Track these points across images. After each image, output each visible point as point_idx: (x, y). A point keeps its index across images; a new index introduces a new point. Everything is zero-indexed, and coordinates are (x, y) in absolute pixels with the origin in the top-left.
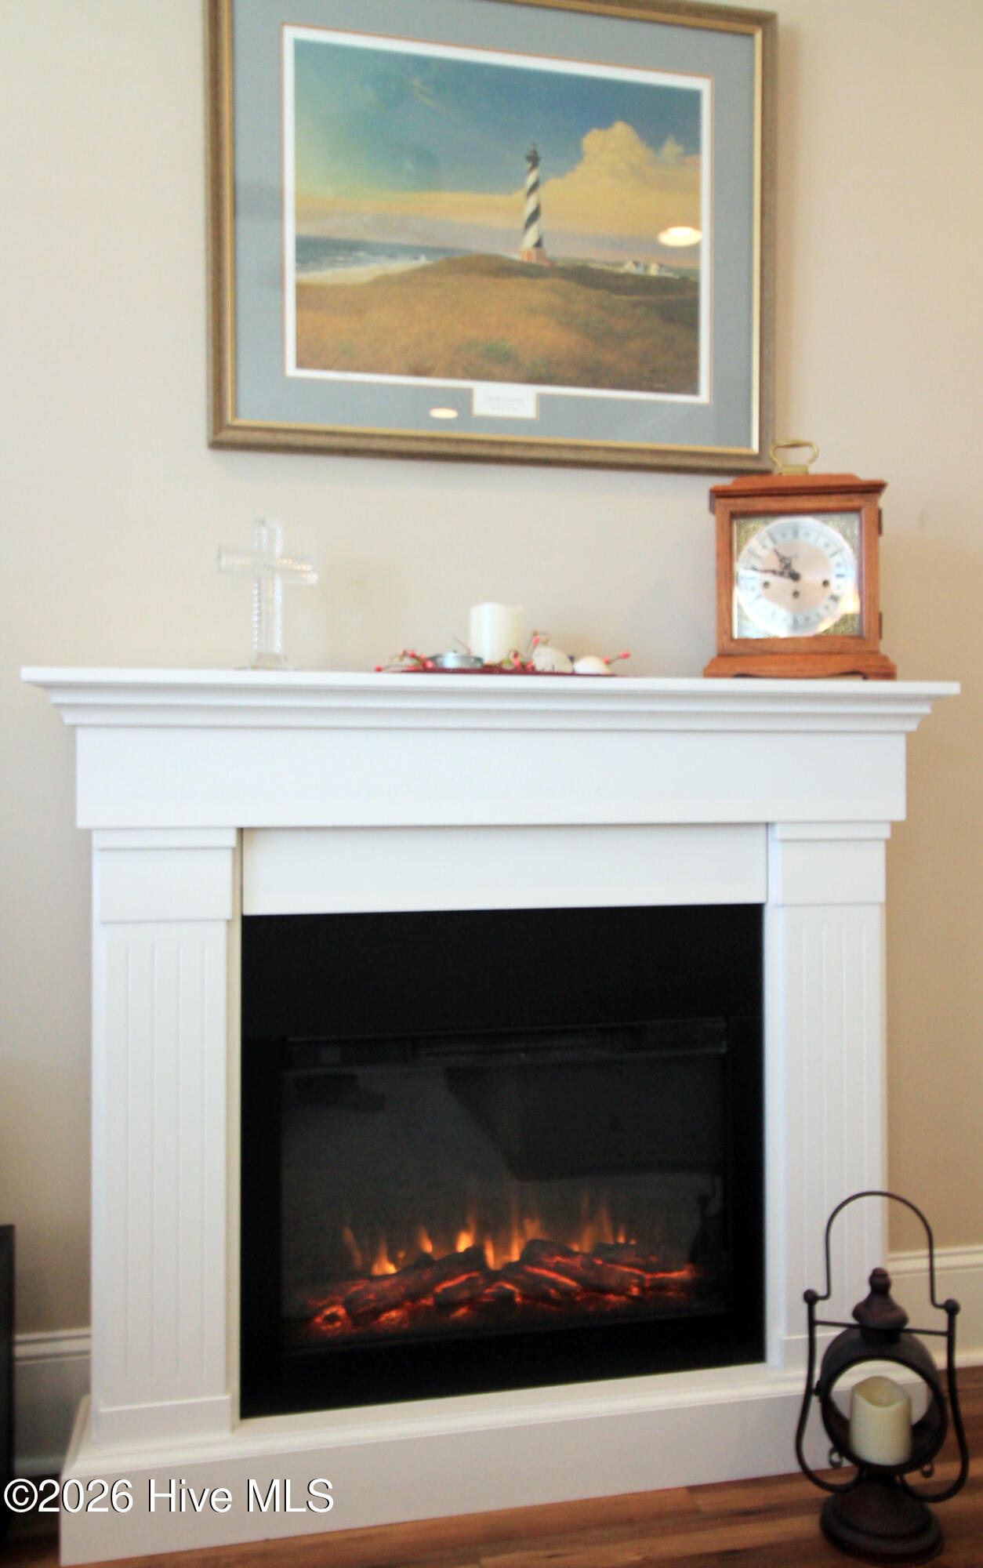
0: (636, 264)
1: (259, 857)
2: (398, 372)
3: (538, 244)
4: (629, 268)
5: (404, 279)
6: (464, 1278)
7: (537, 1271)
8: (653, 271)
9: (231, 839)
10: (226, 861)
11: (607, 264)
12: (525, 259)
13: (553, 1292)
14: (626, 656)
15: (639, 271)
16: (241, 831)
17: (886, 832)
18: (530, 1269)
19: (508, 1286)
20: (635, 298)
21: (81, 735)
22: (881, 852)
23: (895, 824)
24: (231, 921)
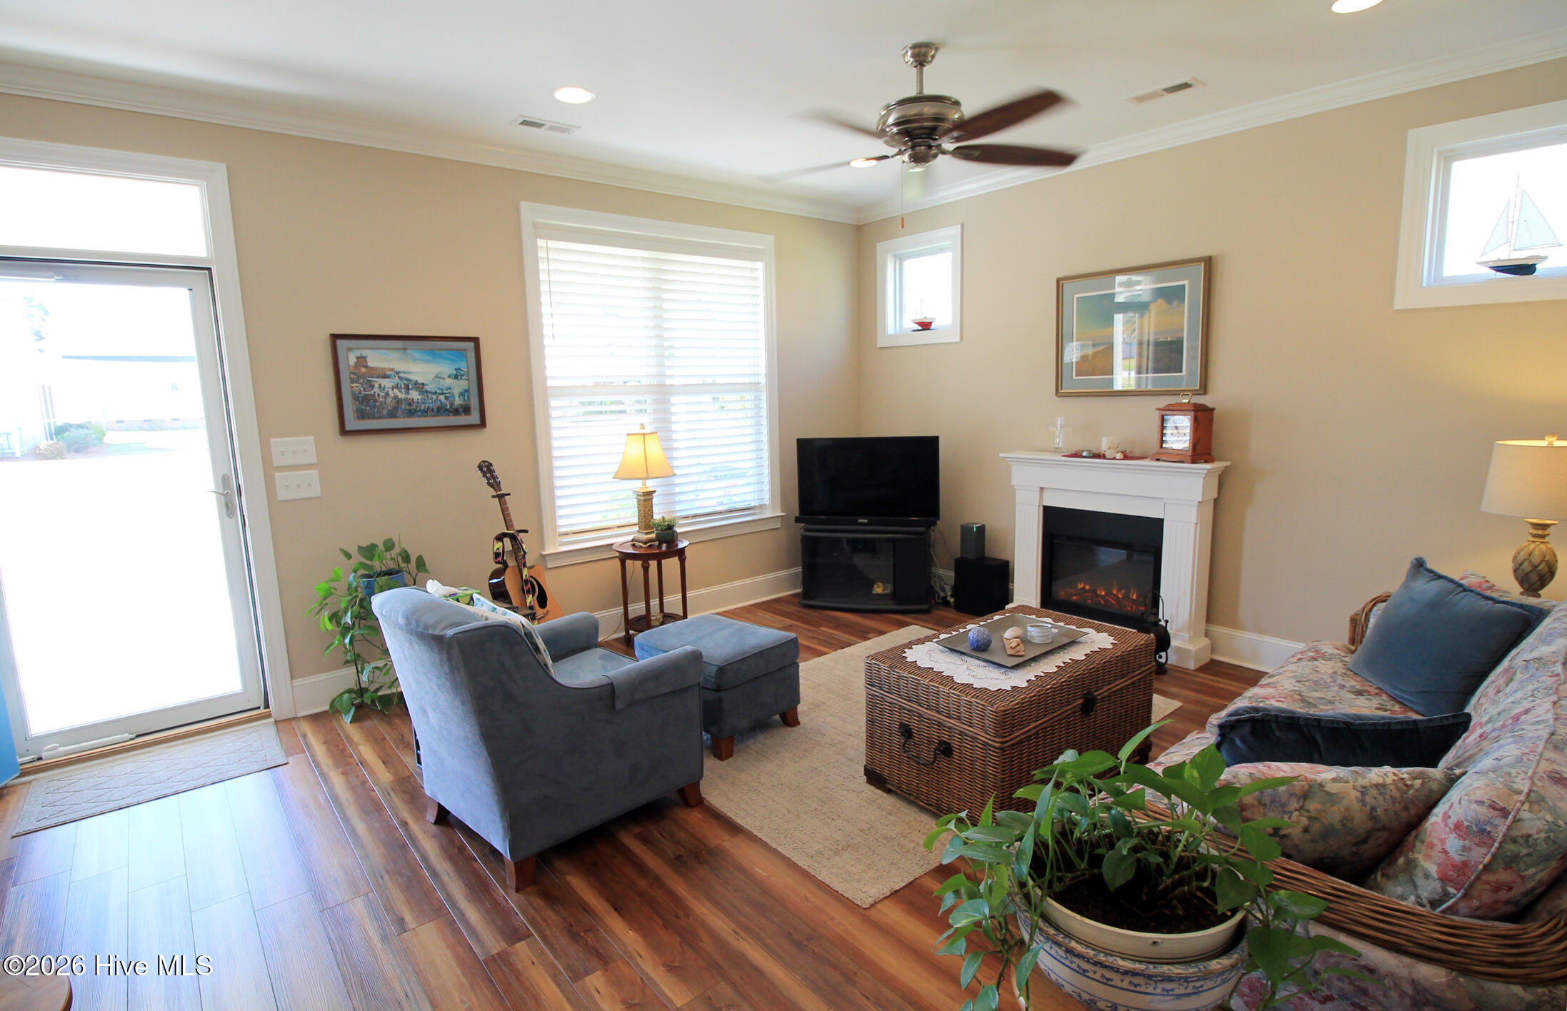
0: (1164, 338)
1: (1046, 493)
4: (1162, 339)
7: (1107, 597)
8: (1169, 339)
9: (1038, 489)
10: (1038, 493)
11: (1155, 339)
15: (1164, 340)
16: (1042, 488)
17: (1197, 504)
18: (1105, 596)
19: (1100, 599)
20: (1163, 348)
21: (1013, 467)
22: (1195, 509)
23: (1199, 502)
24: (1039, 506)
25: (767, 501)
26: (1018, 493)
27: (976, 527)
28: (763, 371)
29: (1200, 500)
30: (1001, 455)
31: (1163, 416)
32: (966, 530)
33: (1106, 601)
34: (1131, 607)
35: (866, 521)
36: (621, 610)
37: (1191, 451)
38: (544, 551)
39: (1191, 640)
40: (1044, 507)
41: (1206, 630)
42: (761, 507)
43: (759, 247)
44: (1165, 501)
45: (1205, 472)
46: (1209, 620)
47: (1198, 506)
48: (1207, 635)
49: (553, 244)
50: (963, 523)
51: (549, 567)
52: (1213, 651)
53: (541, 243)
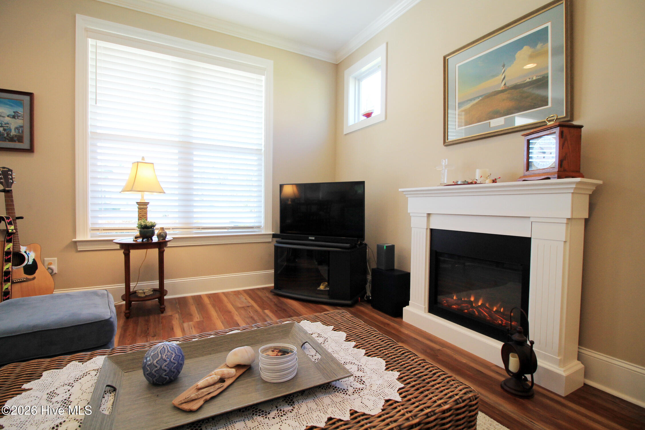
0: (530, 79)
1: (432, 218)
2: (476, 123)
3: (505, 84)
4: (528, 80)
5: (477, 104)
6: (467, 305)
7: (480, 309)
8: (534, 78)
9: (426, 215)
10: (426, 219)
11: (521, 82)
12: (502, 89)
13: (482, 315)
14: (500, 178)
16: (429, 215)
17: (565, 221)
18: (479, 308)
19: (474, 310)
20: (529, 87)
21: (409, 198)
22: (564, 227)
23: (568, 219)
24: (427, 229)
25: (262, 224)
26: (413, 219)
27: (386, 246)
28: (263, 142)
29: (570, 217)
30: (400, 190)
31: (528, 141)
32: (380, 248)
33: (479, 312)
34: (502, 321)
35: (313, 238)
36: (123, 286)
37: (557, 166)
38: (75, 238)
39: (563, 363)
40: (432, 230)
41: (578, 352)
42: (259, 227)
43: (263, 67)
44: (532, 219)
45: (574, 186)
46: (581, 342)
47: (567, 224)
48: (580, 357)
49: (101, 44)
50: (379, 243)
51: (79, 250)
52: (587, 374)
53: (91, 41)
